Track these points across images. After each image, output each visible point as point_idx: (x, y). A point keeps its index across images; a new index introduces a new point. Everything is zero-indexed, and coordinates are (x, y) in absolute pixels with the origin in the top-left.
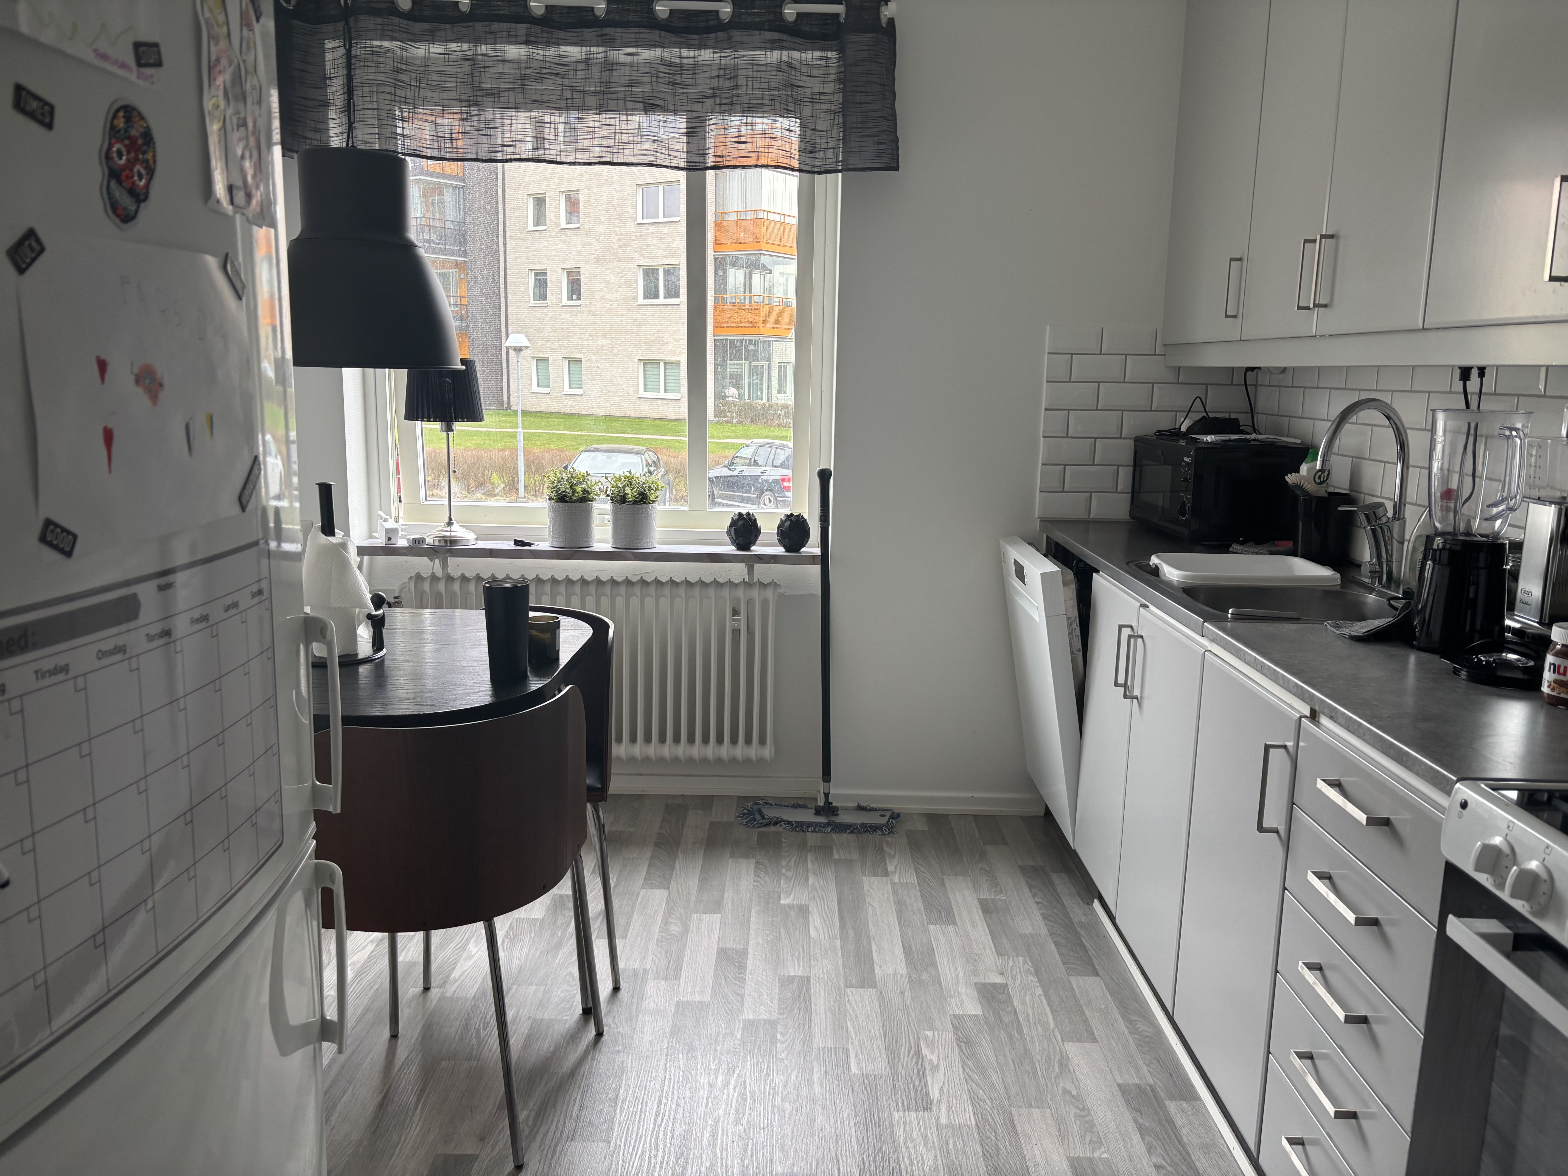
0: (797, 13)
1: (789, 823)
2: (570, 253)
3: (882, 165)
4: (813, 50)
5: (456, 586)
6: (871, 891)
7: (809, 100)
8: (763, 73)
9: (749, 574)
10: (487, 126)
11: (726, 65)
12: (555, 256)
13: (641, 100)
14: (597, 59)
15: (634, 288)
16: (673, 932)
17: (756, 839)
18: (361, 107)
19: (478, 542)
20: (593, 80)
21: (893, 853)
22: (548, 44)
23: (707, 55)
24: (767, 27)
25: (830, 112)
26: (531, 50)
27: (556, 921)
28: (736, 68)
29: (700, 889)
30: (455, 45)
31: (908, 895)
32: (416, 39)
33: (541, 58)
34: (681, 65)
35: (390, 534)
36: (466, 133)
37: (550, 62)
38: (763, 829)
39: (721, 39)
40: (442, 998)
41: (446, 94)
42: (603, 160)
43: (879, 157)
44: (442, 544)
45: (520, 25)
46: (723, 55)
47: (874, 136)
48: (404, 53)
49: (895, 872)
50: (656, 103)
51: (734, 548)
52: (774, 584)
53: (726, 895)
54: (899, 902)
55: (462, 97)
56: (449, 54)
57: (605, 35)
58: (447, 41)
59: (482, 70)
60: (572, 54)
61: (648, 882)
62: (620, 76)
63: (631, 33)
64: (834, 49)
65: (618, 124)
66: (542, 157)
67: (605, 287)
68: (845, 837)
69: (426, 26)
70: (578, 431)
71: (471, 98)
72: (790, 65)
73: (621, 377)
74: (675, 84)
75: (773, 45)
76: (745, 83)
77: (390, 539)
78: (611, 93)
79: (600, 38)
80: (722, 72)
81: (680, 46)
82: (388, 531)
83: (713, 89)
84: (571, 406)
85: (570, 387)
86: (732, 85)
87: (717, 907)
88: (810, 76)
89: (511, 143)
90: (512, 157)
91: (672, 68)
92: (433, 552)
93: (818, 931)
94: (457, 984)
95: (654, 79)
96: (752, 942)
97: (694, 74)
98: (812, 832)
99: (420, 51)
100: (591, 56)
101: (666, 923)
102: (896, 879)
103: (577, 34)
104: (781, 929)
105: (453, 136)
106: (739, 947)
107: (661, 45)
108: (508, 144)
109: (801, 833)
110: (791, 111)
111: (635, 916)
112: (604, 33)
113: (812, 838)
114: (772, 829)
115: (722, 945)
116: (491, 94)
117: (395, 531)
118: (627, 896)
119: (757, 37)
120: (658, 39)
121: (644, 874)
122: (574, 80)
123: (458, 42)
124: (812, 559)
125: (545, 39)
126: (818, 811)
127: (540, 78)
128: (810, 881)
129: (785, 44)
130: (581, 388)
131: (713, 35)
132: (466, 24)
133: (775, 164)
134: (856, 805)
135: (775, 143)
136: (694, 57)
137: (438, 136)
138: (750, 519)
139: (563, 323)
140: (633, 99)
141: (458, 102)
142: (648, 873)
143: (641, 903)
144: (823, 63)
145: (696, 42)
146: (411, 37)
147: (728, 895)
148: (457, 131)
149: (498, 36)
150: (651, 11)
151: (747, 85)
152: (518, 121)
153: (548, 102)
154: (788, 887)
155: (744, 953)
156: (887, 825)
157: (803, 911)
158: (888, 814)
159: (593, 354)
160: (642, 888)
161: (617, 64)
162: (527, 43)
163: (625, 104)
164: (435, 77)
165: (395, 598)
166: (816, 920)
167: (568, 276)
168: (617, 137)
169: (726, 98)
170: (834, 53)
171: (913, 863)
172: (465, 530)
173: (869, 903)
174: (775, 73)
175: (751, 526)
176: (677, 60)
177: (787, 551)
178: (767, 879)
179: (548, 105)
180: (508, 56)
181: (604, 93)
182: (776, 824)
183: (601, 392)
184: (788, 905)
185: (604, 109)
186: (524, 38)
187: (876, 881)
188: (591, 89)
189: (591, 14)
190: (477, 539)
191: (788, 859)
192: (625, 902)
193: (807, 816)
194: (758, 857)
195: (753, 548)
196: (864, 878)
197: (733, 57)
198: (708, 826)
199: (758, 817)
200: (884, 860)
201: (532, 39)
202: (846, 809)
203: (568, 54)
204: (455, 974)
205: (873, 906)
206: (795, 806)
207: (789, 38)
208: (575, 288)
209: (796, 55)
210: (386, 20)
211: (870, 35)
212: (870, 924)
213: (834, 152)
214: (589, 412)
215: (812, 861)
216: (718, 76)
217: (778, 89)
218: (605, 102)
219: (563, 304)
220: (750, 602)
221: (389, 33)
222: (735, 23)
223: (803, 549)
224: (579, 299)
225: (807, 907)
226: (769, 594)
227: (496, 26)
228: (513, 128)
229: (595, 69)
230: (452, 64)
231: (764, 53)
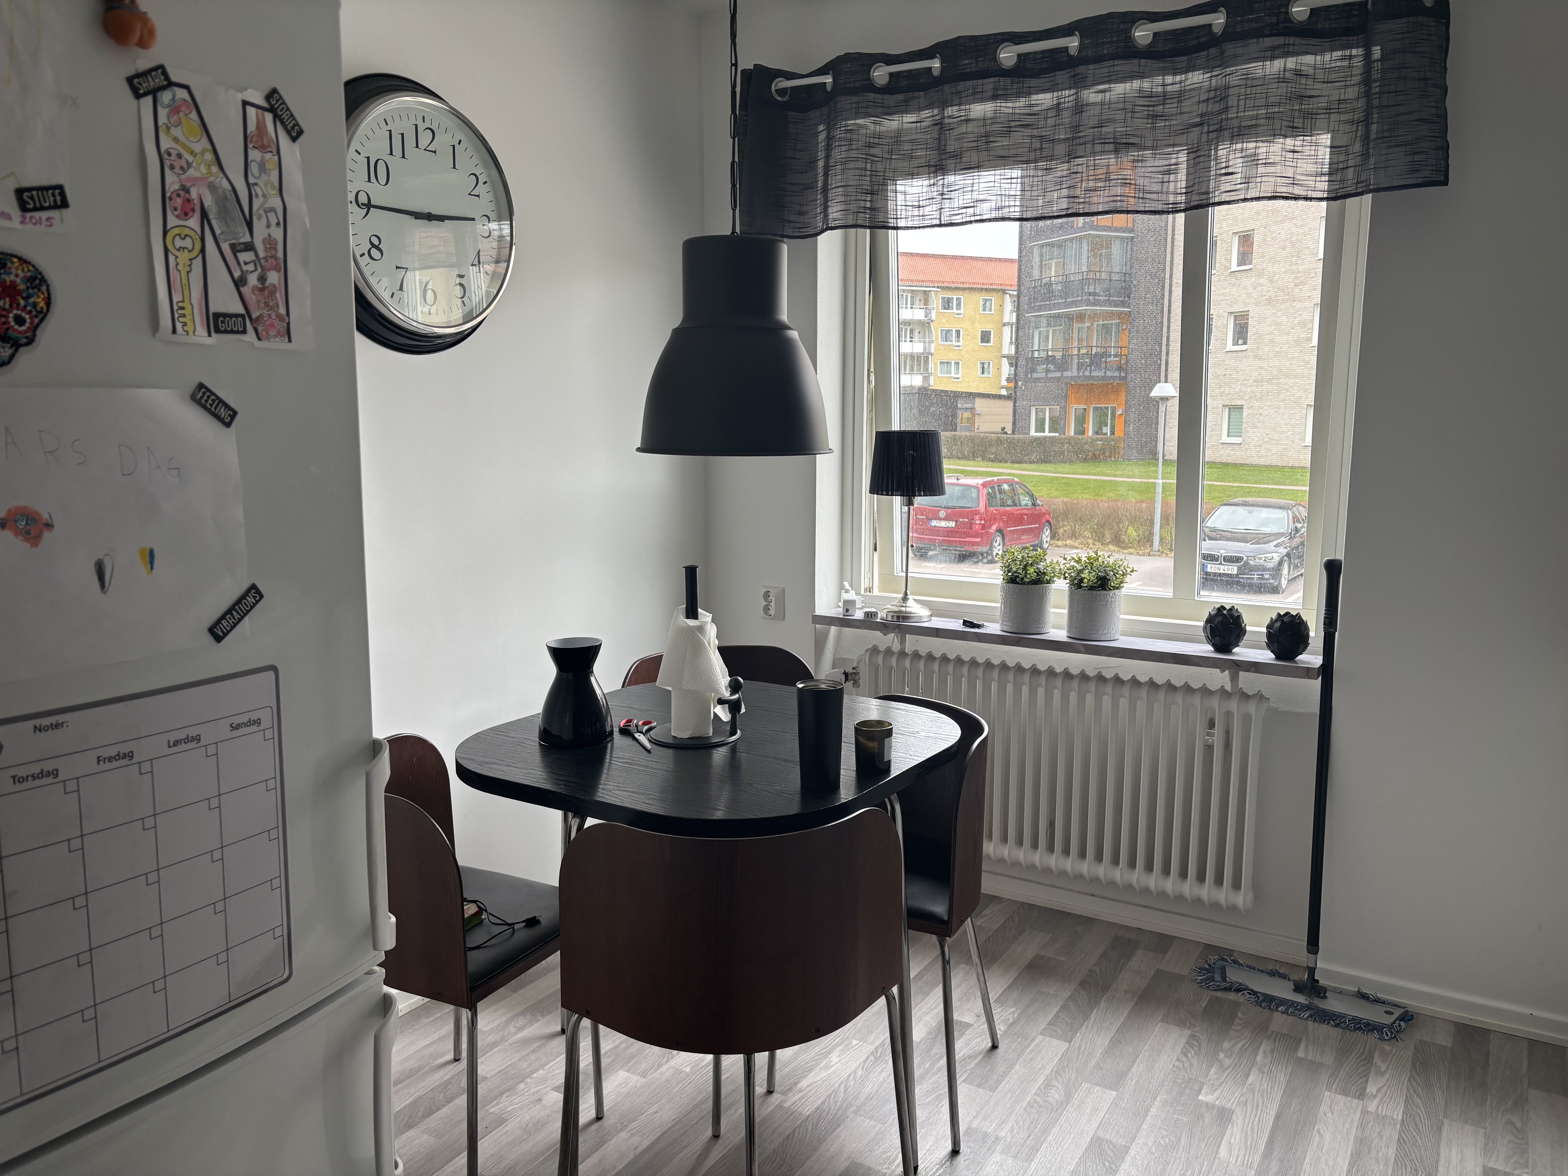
0: (1311, 9)
1: (1255, 993)
2: (1240, 296)
3: (1419, 181)
4: (1332, 50)
5: (907, 663)
6: (1330, 1115)
7: (1325, 111)
8: (1259, 88)
9: (1232, 681)
10: (949, 189)
11: (1216, 86)
12: (1223, 300)
13: (1111, 141)
14: (1068, 102)
15: (1310, 329)
16: (1050, 1099)
17: (1204, 1005)
18: (834, 186)
19: (933, 618)
20: (1063, 127)
21: (1383, 1068)
22: (1019, 95)
23: (1196, 78)
24: (1267, 32)
25: (1352, 122)
26: (999, 104)
27: (930, 1050)
28: (1227, 87)
29: (1107, 1052)
30: (927, 112)
31: (1379, 1133)
32: (889, 112)
33: (1010, 111)
34: (1164, 95)
35: (849, 605)
36: (933, 198)
37: (1020, 114)
38: (1219, 994)
39: (1213, 56)
40: (780, 1107)
41: (917, 162)
42: (1070, 211)
43: (1413, 171)
44: (895, 619)
45: (987, 80)
46: (1214, 74)
47: (1405, 145)
48: (878, 127)
49: (1375, 1097)
50: (1131, 141)
51: (1211, 648)
52: (1260, 697)
53: (1134, 1069)
54: (1361, 1141)
55: (930, 163)
56: (921, 122)
57: (1078, 74)
58: (920, 109)
59: (948, 132)
60: (1043, 101)
61: (1051, 1029)
62: (1090, 118)
63: (1103, 69)
64: (1360, 44)
65: (1084, 171)
66: (1007, 215)
67: (1275, 329)
68: (1325, 1029)
69: (901, 97)
70: (1230, 482)
71: (938, 163)
72: (1298, 73)
73: (1286, 424)
74: (1155, 117)
75: (1272, 54)
76: (1235, 103)
77: (847, 610)
78: (1080, 137)
79: (1073, 79)
80: (1212, 94)
81: (1164, 72)
82: (846, 602)
83: (1202, 115)
84: (1228, 456)
85: (1228, 436)
86: (1222, 107)
87: (1116, 1081)
88: (1328, 82)
89: (972, 204)
90: (972, 219)
91: (1153, 99)
92: (884, 627)
93: (1230, 1151)
94: (800, 1095)
95: (1129, 115)
96: (1140, 1140)
97: (1180, 102)
98: (1283, 1013)
99: (892, 124)
100: (1063, 100)
101: (1048, 1085)
102: (1372, 1107)
103: (1051, 79)
104: (1184, 1133)
105: (921, 203)
106: (1121, 1142)
107: (1140, 74)
108: (968, 205)
109: (1267, 1011)
110: (1297, 128)
111: (1017, 1067)
112: (1077, 72)
113: (1279, 1020)
114: (1232, 996)
115: (1101, 1133)
116: (954, 156)
117: (853, 602)
118: (1020, 1039)
119: (1254, 46)
120: (1136, 69)
121: (1051, 1016)
122: (1045, 129)
123: (929, 109)
124: (1308, 672)
125: (1015, 91)
126: (1299, 988)
127: (1008, 131)
128: (1251, 1079)
129: (1291, 49)
130: (1241, 436)
131: (1204, 53)
132: (937, 89)
133: (1269, 195)
134: (1356, 990)
135: (1271, 169)
136: (1181, 82)
137: (906, 206)
138: (1232, 616)
139: (1226, 369)
140: (1103, 141)
141: (927, 168)
142: (1056, 1016)
143: (1032, 1051)
144: (1346, 63)
145: (1184, 64)
146: (885, 110)
147: (1138, 1069)
148: (924, 198)
149: (963, 95)
150: (1129, 39)
151: (1238, 106)
152: (981, 181)
153: (1015, 156)
154: (1218, 1079)
155: (1122, 1152)
156: (1391, 1027)
157: (1224, 1116)
158: (1398, 1013)
159: (1257, 400)
160: (1041, 1033)
161: (1087, 105)
162: (995, 97)
163: (1093, 148)
164: (907, 147)
165: (854, 669)
166: (1235, 1134)
167: (1235, 320)
168: (1083, 186)
169: (1214, 124)
170: (1360, 50)
171: (1408, 1090)
172: (919, 606)
173: (1318, 1131)
174: (1276, 85)
175: (1232, 624)
176: (1160, 89)
177: (1278, 658)
178: (1195, 1062)
179: (1015, 159)
180: (973, 115)
181: (1073, 138)
182: (1238, 990)
183: (1263, 440)
184: (1207, 1104)
185: (1073, 156)
186: (991, 93)
187: (1342, 1103)
188: (1061, 137)
189: (1065, 54)
190: (931, 615)
191: (1234, 1042)
192: (1014, 1046)
193: (1283, 990)
194: (1197, 1029)
195: (1235, 650)
196: (1327, 1094)
197: (1224, 74)
198: (1153, 973)
199: (1218, 977)
200: (1367, 1076)
201: (1000, 92)
202: (1341, 992)
203: (1040, 102)
204: (803, 1084)
205: (1321, 1135)
206: (1273, 974)
207: (1298, 40)
208: (1241, 333)
209: (1309, 59)
210: (861, 98)
211: (1404, 20)
212: (1307, 1160)
213: (1355, 171)
214: (1248, 462)
215: (1265, 1053)
216: (1207, 100)
217: (1279, 104)
218: (1074, 148)
219: (1228, 350)
220: (1229, 715)
221: (864, 110)
222: (1230, 34)
223: (1300, 657)
224: (1245, 343)
225: (1231, 1112)
226: (1251, 707)
227: (962, 85)
228: (974, 188)
229: (1066, 114)
230: (924, 130)
231: (1261, 64)
